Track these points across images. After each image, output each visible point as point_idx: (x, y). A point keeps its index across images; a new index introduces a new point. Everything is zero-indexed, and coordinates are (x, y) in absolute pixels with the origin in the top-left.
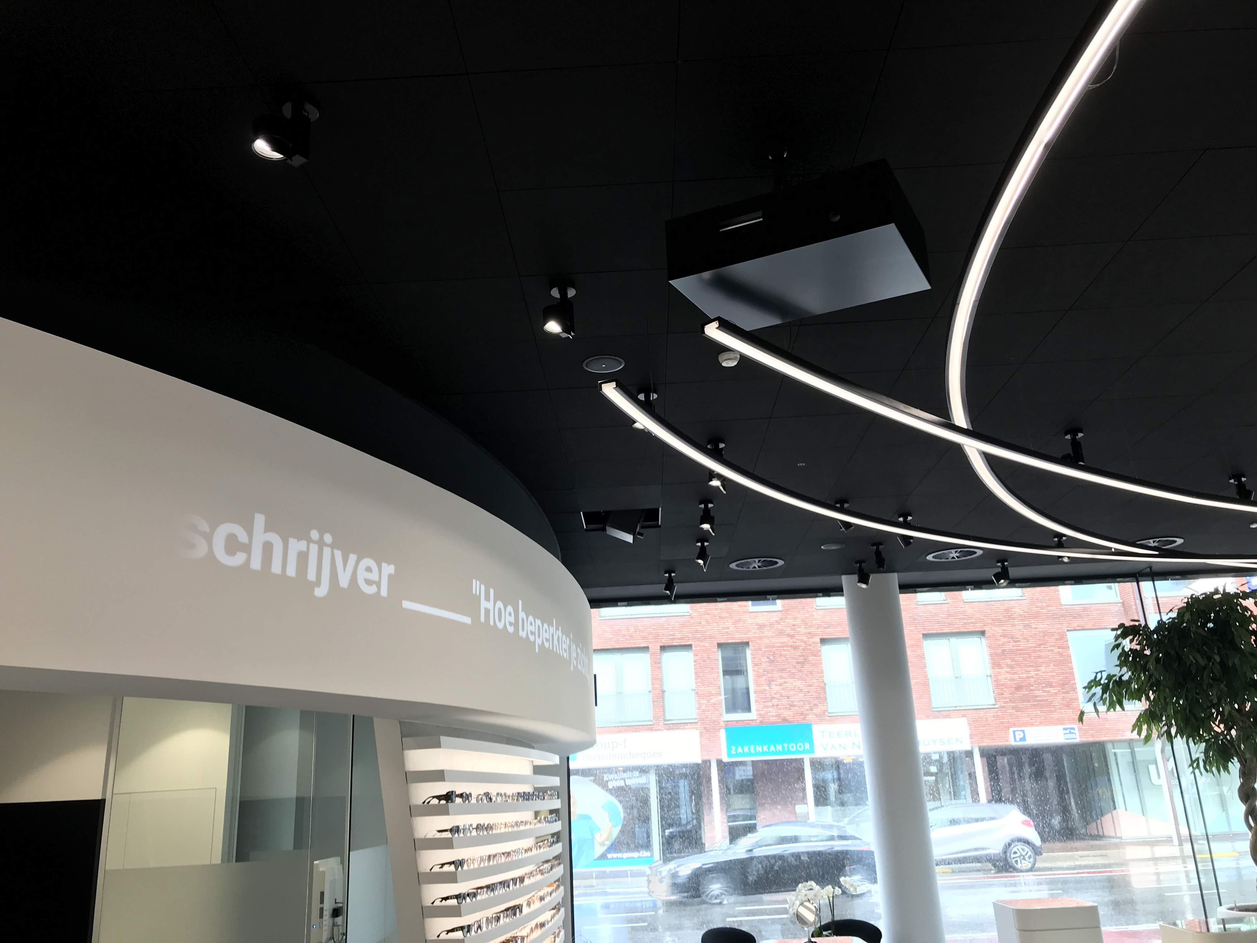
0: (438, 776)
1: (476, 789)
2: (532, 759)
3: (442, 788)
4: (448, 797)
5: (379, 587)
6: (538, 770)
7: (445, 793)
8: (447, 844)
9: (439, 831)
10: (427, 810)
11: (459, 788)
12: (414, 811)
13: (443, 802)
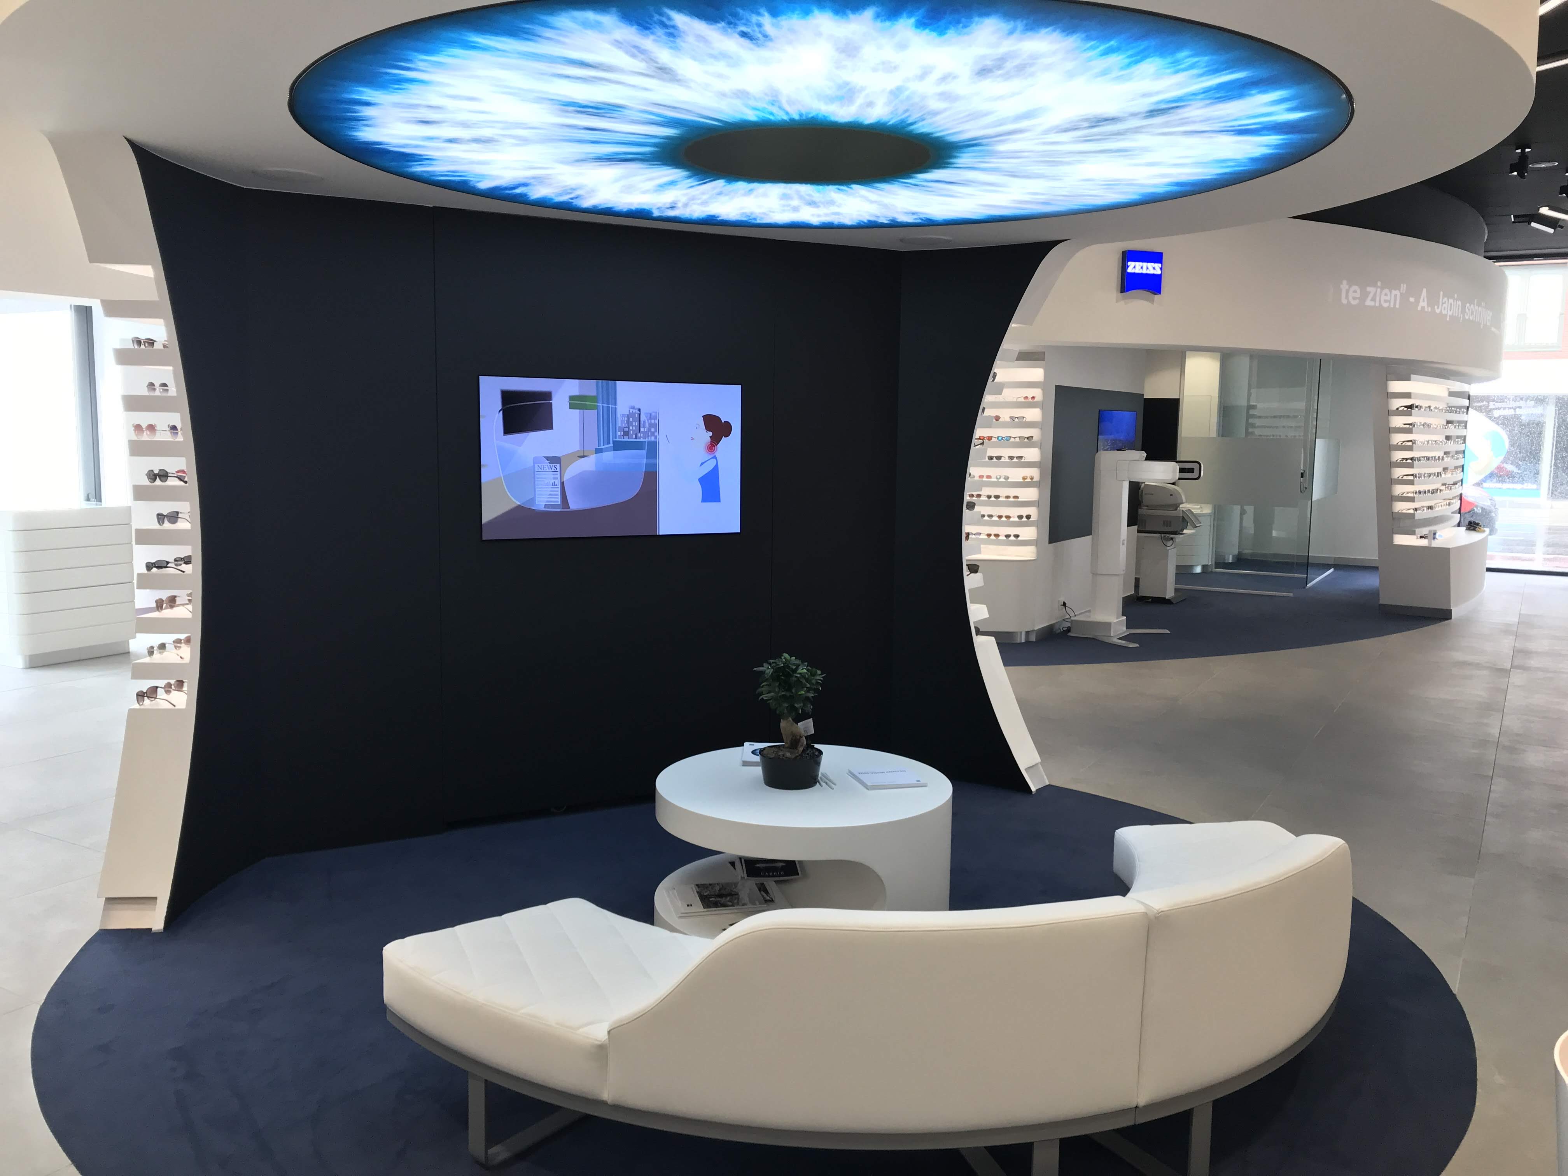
0: (1408, 395)
1: (1424, 404)
2: (1449, 387)
3: (1408, 402)
4: (1411, 407)
5: (1390, 303)
6: (1452, 394)
7: (1410, 404)
8: (1409, 431)
9: (1405, 424)
10: (1398, 412)
11: (1416, 402)
12: (1390, 413)
13: (1409, 409)
